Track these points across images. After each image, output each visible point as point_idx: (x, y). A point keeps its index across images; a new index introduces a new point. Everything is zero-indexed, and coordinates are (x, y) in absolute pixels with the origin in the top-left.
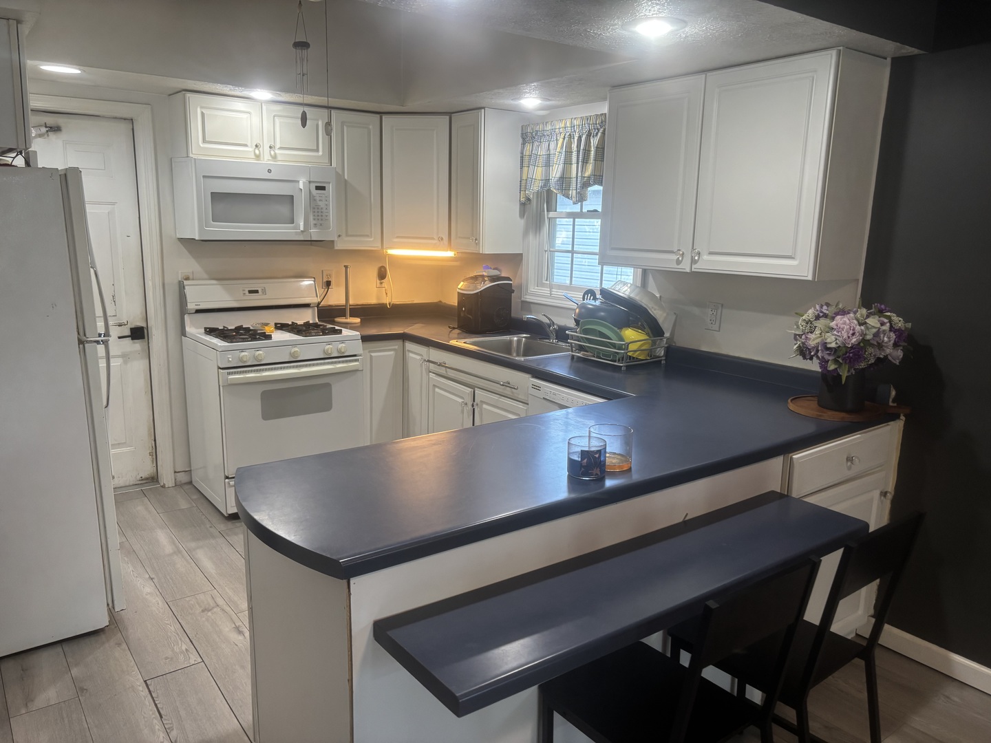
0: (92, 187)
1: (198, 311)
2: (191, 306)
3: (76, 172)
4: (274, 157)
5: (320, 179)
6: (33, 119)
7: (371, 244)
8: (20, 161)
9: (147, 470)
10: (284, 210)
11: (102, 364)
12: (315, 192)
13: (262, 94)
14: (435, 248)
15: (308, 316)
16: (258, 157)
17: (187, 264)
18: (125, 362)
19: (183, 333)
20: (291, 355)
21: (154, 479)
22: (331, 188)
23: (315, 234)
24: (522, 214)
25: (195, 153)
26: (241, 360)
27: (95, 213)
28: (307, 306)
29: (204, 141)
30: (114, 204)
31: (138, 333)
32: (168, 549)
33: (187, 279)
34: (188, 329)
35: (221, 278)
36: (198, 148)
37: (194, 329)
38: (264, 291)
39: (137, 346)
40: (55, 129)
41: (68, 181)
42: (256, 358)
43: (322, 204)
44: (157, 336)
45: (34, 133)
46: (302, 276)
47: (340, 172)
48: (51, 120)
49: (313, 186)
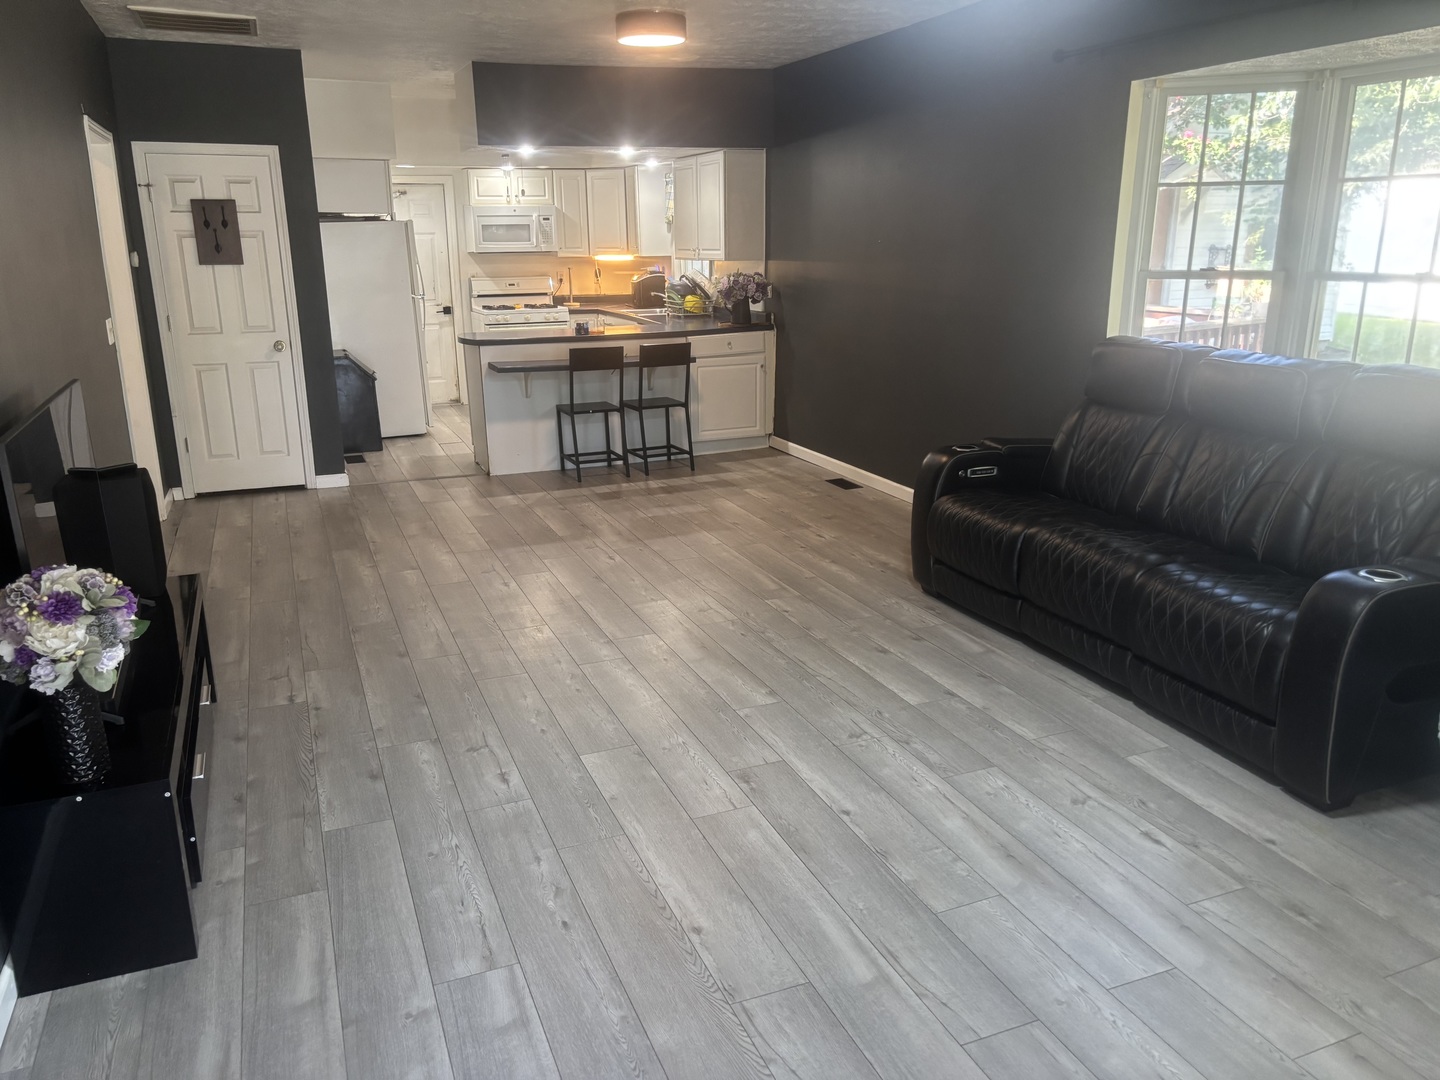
0: (419, 226)
1: (479, 296)
2: (475, 293)
3: (411, 221)
4: (519, 202)
5: (546, 214)
6: (393, 188)
7: (582, 253)
8: (389, 218)
9: (454, 396)
10: (524, 233)
11: (422, 305)
12: (543, 222)
13: (526, 150)
14: (619, 253)
15: (548, 300)
16: (509, 202)
17: (474, 268)
18: (441, 328)
19: (471, 310)
20: (526, 319)
21: (458, 401)
22: (552, 219)
23: (544, 248)
24: (669, 231)
25: (473, 202)
26: (497, 320)
27: (420, 240)
28: (546, 294)
29: (479, 196)
30: (433, 234)
31: (447, 310)
32: (459, 421)
33: (473, 277)
34: (473, 307)
35: (493, 276)
36: (475, 199)
37: (477, 306)
38: (518, 284)
39: (447, 318)
40: (404, 193)
41: (407, 226)
42: (505, 320)
43: (547, 229)
44: (457, 311)
45: (394, 195)
46: (544, 275)
47: (559, 208)
48: (401, 188)
49: (541, 218)
